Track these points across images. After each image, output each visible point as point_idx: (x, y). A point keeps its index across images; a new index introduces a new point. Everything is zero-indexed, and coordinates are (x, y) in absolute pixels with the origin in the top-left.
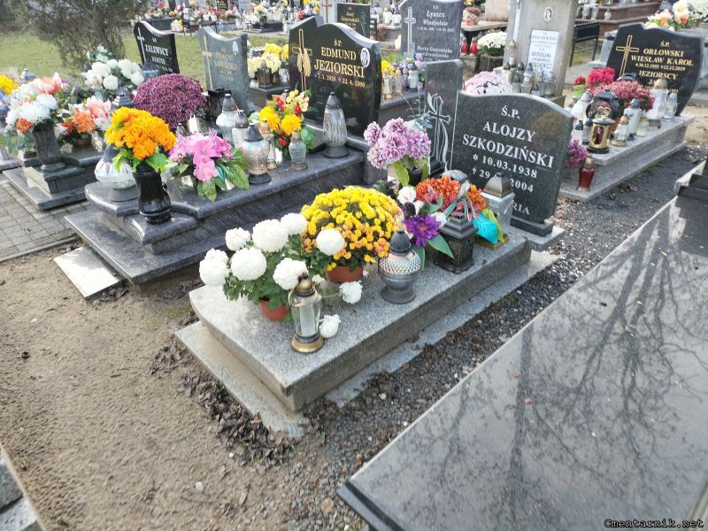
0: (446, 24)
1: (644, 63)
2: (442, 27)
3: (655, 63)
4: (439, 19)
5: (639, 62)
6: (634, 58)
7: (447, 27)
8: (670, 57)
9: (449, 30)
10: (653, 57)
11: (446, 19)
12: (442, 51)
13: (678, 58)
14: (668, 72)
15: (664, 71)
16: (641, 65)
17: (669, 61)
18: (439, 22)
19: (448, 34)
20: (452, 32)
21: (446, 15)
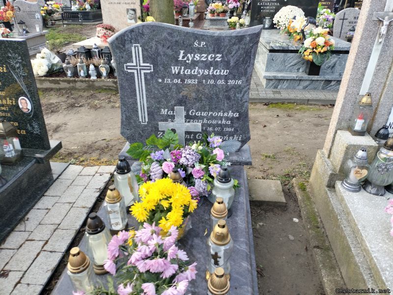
0: (225, 72)
2: (215, 77)
4: (207, 65)
7: (226, 78)
9: (231, 82)
11: (226, 64)
12: (215, 114)
18: (209, 69)
19: (230, 89)
20: (240, 86)
21: (225, 57)
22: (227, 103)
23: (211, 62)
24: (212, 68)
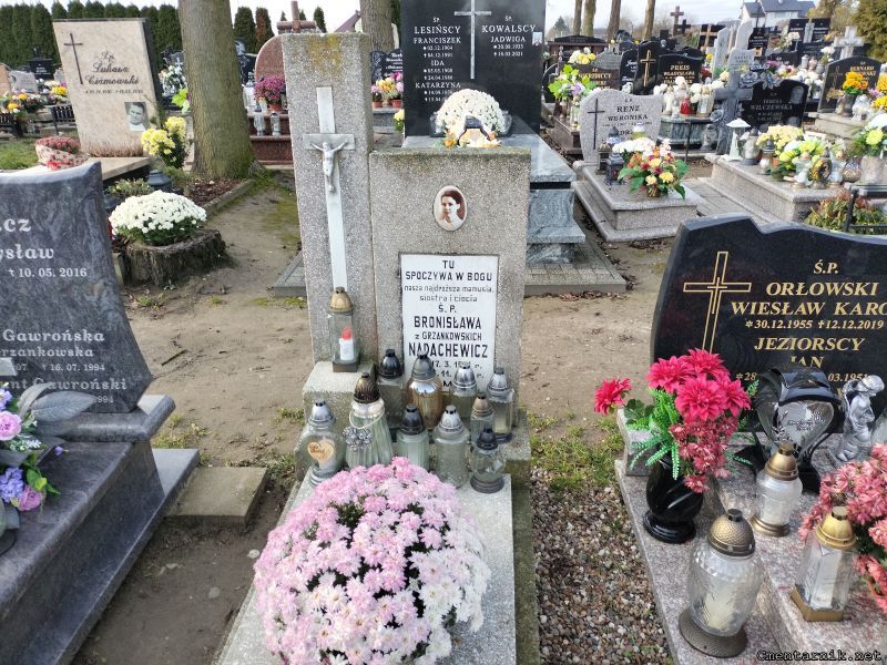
1: (770, 319)
2: (32, 264)
3: (801, 317)
4: (9, 241)
5: (754, 318)
6: (738, 308)
7: (53, 265)
8: (840, 298)
10: (794, 301)
13: (863, 301)
14: (838, 334)
15: (825, 334)
16: (763, 324)
17: (839, 308)
18: (15, 249)
19: (70, 286)
20: (86, 279)
21: (37, 225)
22: (73, 315)
23: (12, 235)
24: (19, 246)
